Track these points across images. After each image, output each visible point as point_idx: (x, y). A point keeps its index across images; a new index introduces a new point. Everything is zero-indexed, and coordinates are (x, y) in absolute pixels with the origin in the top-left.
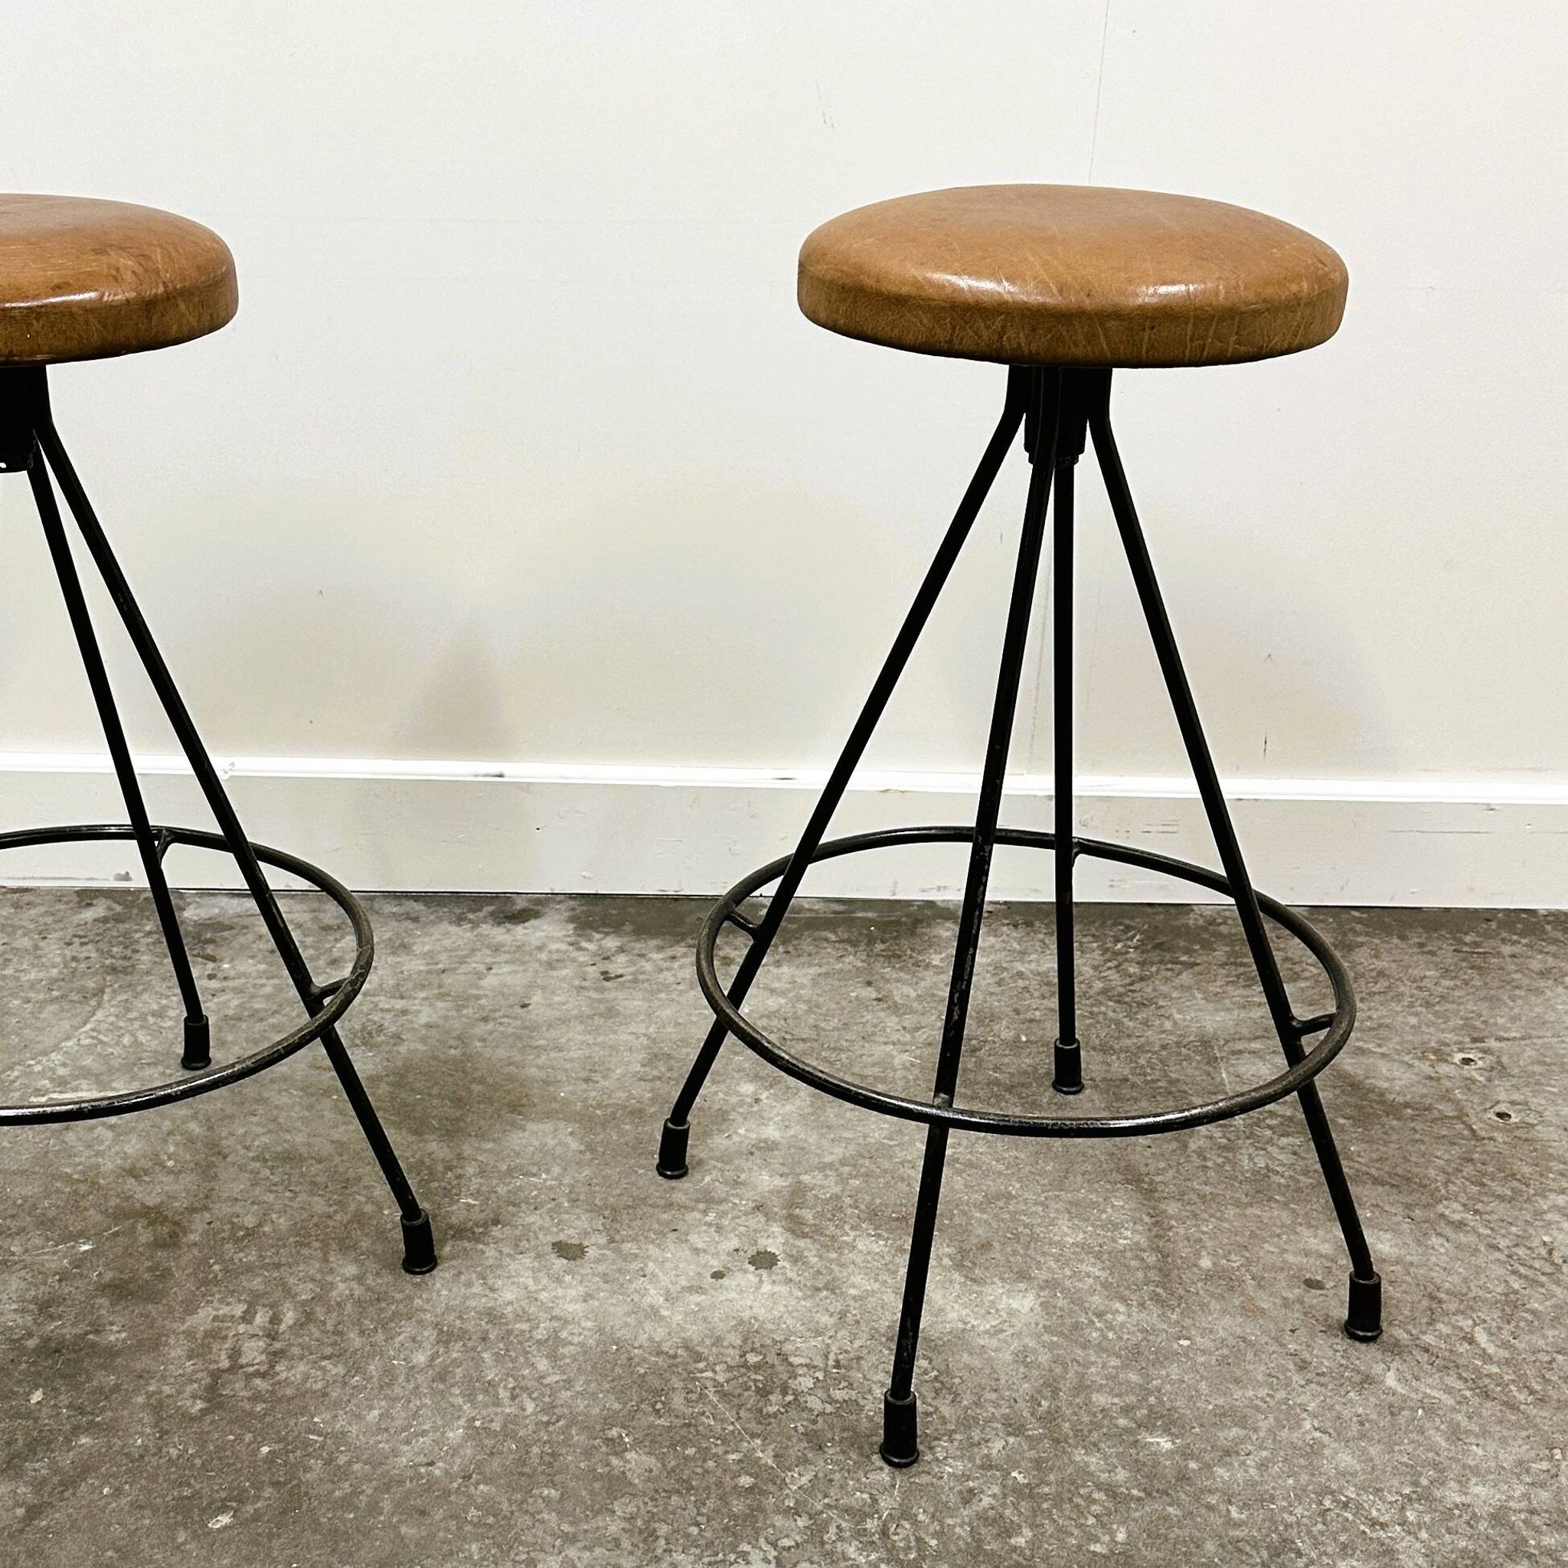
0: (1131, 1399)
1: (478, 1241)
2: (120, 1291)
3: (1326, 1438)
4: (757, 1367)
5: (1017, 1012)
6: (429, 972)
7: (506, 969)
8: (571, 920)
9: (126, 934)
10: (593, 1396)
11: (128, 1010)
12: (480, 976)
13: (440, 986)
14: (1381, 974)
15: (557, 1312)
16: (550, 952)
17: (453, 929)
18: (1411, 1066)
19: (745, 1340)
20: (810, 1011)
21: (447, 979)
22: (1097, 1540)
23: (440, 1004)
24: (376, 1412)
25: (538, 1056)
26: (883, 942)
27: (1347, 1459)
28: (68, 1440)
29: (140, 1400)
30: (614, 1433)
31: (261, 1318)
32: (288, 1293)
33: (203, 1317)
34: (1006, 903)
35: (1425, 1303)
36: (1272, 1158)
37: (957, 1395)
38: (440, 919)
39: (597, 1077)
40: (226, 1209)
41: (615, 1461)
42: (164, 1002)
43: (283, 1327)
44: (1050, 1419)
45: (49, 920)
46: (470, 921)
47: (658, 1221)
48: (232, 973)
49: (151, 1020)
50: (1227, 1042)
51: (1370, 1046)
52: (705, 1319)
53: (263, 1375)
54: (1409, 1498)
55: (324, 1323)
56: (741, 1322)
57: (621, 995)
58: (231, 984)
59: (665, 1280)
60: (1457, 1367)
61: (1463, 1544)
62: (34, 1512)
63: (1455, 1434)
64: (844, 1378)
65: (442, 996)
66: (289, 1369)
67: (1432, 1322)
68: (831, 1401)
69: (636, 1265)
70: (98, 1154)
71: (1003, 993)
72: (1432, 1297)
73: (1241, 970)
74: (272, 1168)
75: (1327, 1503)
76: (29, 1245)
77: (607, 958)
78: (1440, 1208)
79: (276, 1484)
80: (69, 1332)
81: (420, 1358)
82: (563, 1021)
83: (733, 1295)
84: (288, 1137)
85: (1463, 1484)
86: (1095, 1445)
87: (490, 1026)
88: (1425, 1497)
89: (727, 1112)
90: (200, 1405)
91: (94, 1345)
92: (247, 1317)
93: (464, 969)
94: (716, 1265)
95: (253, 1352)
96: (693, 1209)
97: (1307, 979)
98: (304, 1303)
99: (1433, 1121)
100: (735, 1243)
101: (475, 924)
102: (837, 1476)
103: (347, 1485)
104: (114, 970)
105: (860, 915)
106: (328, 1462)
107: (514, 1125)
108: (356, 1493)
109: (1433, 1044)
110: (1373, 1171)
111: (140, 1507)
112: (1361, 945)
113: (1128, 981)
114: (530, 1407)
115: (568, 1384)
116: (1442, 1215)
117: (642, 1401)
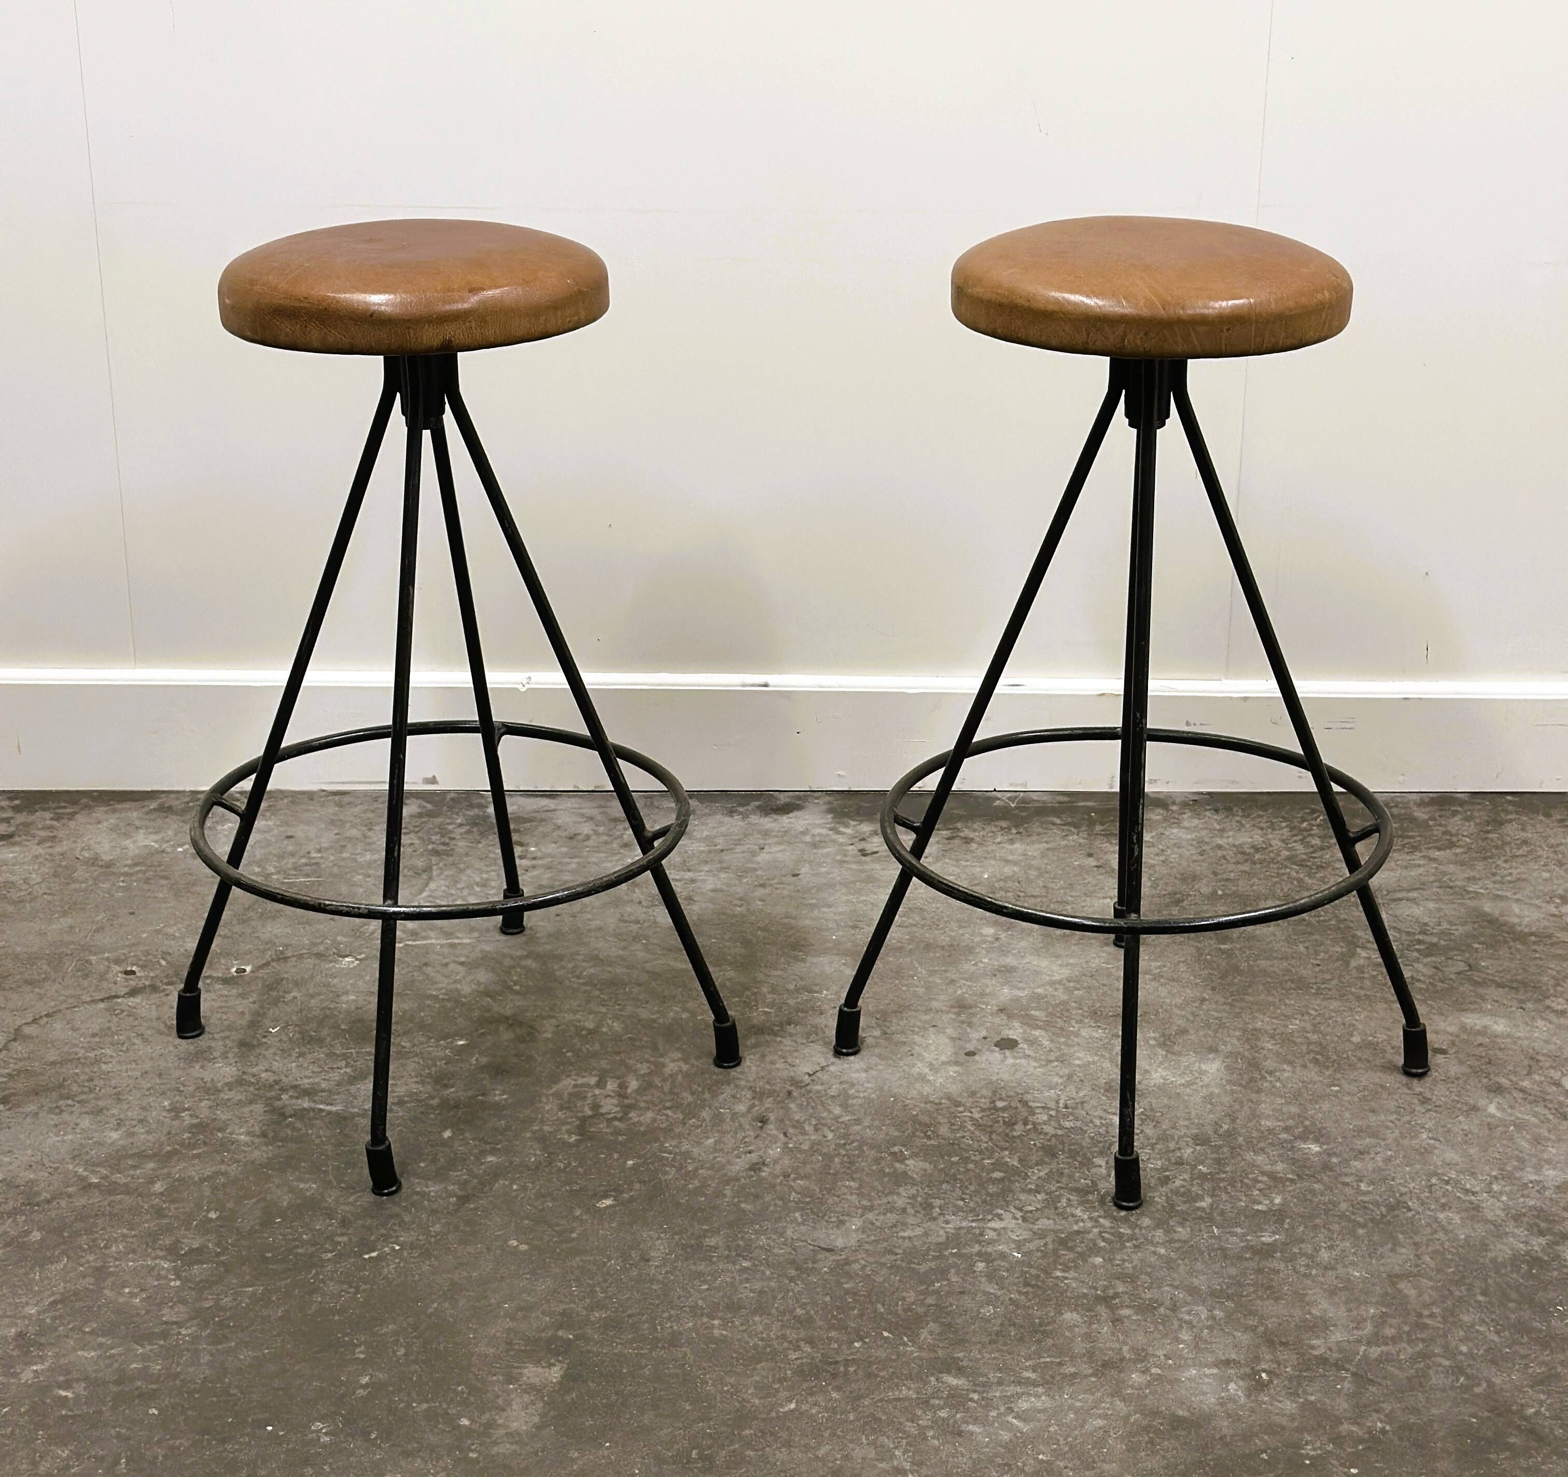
0: (1290, 1122)
1: (776, 1035)
2: (498, 1071)
3: (1437, 1144)
4: (1004, 1109)
5: (1215, 874)
6: (710, 852)
7: (774, 849)
8: (830, 811)
9: (440, 826)
10: (877, 1127)
11: (457, 882)
12: (754, 853)
13: (720, 862)
14: (1525, 842)
15: (845, 1078)
16: (813, 835)
17: (727, 819)
18: (1539, 907)
19: (994, 1092)
20: (1040, 875)
21: (726, 857)
22: (1261, 1203)
23: (722, 875)
24: (712, 1141)
25: (811, 911)
26: (1102, 824)
27: (1451, 1155)
28: (478, 1158)
29: (528, 1135)
30: (896, 1149)
31: (611, 1085)
32: (629, 1069)
33: (567, 1084)
34: (1209, 793)
35: (1526, 1062)
36: (1418, 971)
37: (1158, 1122)
39: (861, 925)
40: (569, 1017)
41: (898, 1165)
42: (484, 876)
43: (629, 1091)
44: (1230, 1135)
45: (371, 815)
46: (741, 813)
47: (920, 1020)
48: (539, 854)
49: (478, 889)
50: (1389, 892)
51: (1509, 894)
52: (961, 1080)
53: (620, 1120)
54: (1496, 1178)
55: (662, 1087)
56: (991, 1083)
57: (877, 866)
58: (540, 862)
59: (928, 1057)
60: (1545, 1100)
61: (1532, 1203)
62: (464, 1200)
63: (1537, 1140)
64: (1072, 1114)
65: (722, 869)
66: (639, 1116)
67: (1529, 1074)
68: (1062, 1128)
69: (904, 1048)
70: (456, 981)
71: (1203, 861)
72: (1532, 1058)
73: (1406, 841)
74: (599, 990)
75: (1434, 1181)
76: (416, 1041)
77: (863, 839)
78: (1548, 1002)
79: (642, 1182)
80: (463, 1095)
81: (741, 1108)
82: (831, 885)
83: (982, 1064)
84: (609, 969)
85: (1538, 1169)
86: (1263, 1149)
87: (767, 891)
88: (1509, 1177)
89: (973, 948)
90: (574, 1138)
91: (483, 1102)
92: (601, 1084)
93: (739, 849)
94: (969, 1047)
95: (610, 1106)
96: (947, 1013)
97: (1461, 847)
98: (644, 1075)
99: (1552, 945)
100: (983, 1032)
101: (745, 815)
102: (1066, 1171)
103: (696, 1182)
104: (436, 853)
105: (1081, 804)
106: (679, 1169)
107: (796, 959)
108: (704, 1186)
109: (1560, 891)
110: (1496, 979)
111: (543, 1196)
112: (1510, 821)
113: (1311, 850)
114: (830, 1136)
115: (858, 1121)
116: (1548, 1007)
117: (916, 1130)
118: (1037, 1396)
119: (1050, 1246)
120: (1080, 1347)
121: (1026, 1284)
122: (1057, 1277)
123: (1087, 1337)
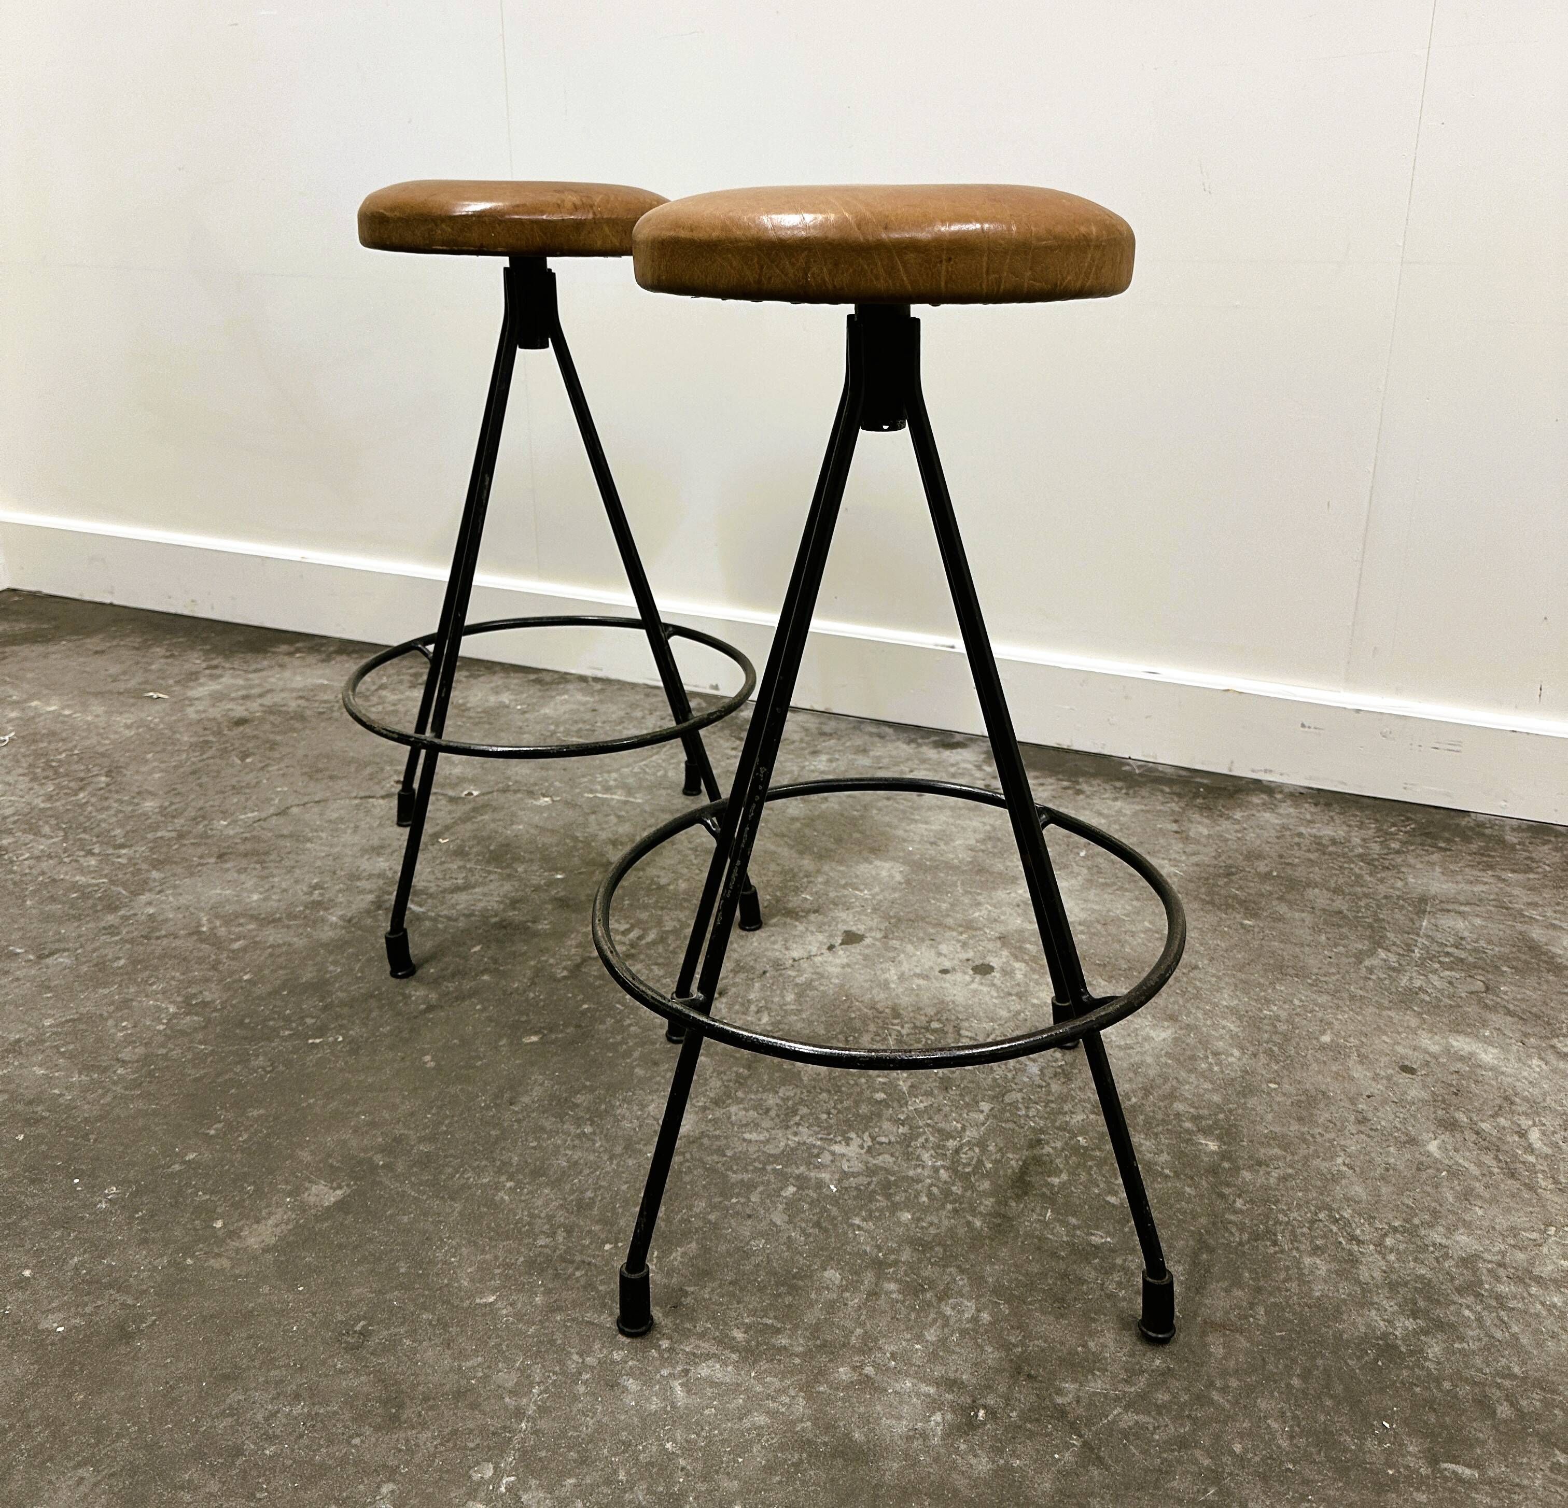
1: (797, 920)
4: (935, 1031)
8: (987, 753)
10: (811, 1023)
15: (820, 970)
17: (905, 746)
19: (937, 1013)
25: (909, 825)
29: (533, 963)
32: (659, 924)
38: (898, 739)
39: (941, 843)
40: (655, 872)
43: (642, 943)
46: (918, 743)
47: (925, 931)
52: (917, 995)
55: (669, 945)
56: (942, 1002)
59: (905, 967)
69: (891, 954)
79: (578, 1027)
82: (941, 808)
83: (947, 985)
87: (890, 801)
92: (627, 932)
93: (896, 767)
94: (947, 964)
96: (953, 930)
98: (665, 932)
100: (970, 954)
101: (919, 745)
102: (947, 1109)
107: (866, 860)
114: (765, 1020)
117: (843, 1032)
118: (725, 1364)
119: (872, 1187)
120: (813, 1315)
121: (818, 1225)
122: (852, 1225)
123: (831, 1307)
